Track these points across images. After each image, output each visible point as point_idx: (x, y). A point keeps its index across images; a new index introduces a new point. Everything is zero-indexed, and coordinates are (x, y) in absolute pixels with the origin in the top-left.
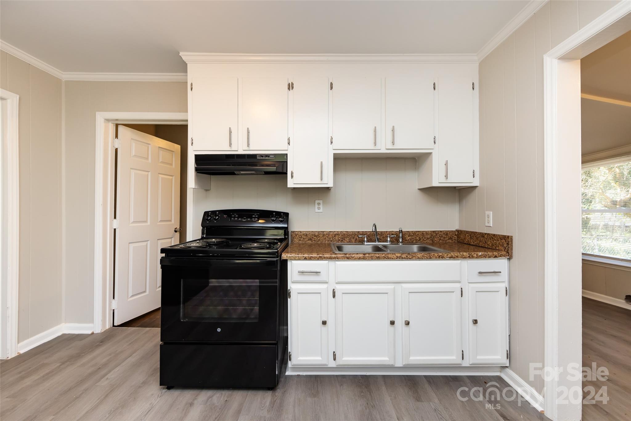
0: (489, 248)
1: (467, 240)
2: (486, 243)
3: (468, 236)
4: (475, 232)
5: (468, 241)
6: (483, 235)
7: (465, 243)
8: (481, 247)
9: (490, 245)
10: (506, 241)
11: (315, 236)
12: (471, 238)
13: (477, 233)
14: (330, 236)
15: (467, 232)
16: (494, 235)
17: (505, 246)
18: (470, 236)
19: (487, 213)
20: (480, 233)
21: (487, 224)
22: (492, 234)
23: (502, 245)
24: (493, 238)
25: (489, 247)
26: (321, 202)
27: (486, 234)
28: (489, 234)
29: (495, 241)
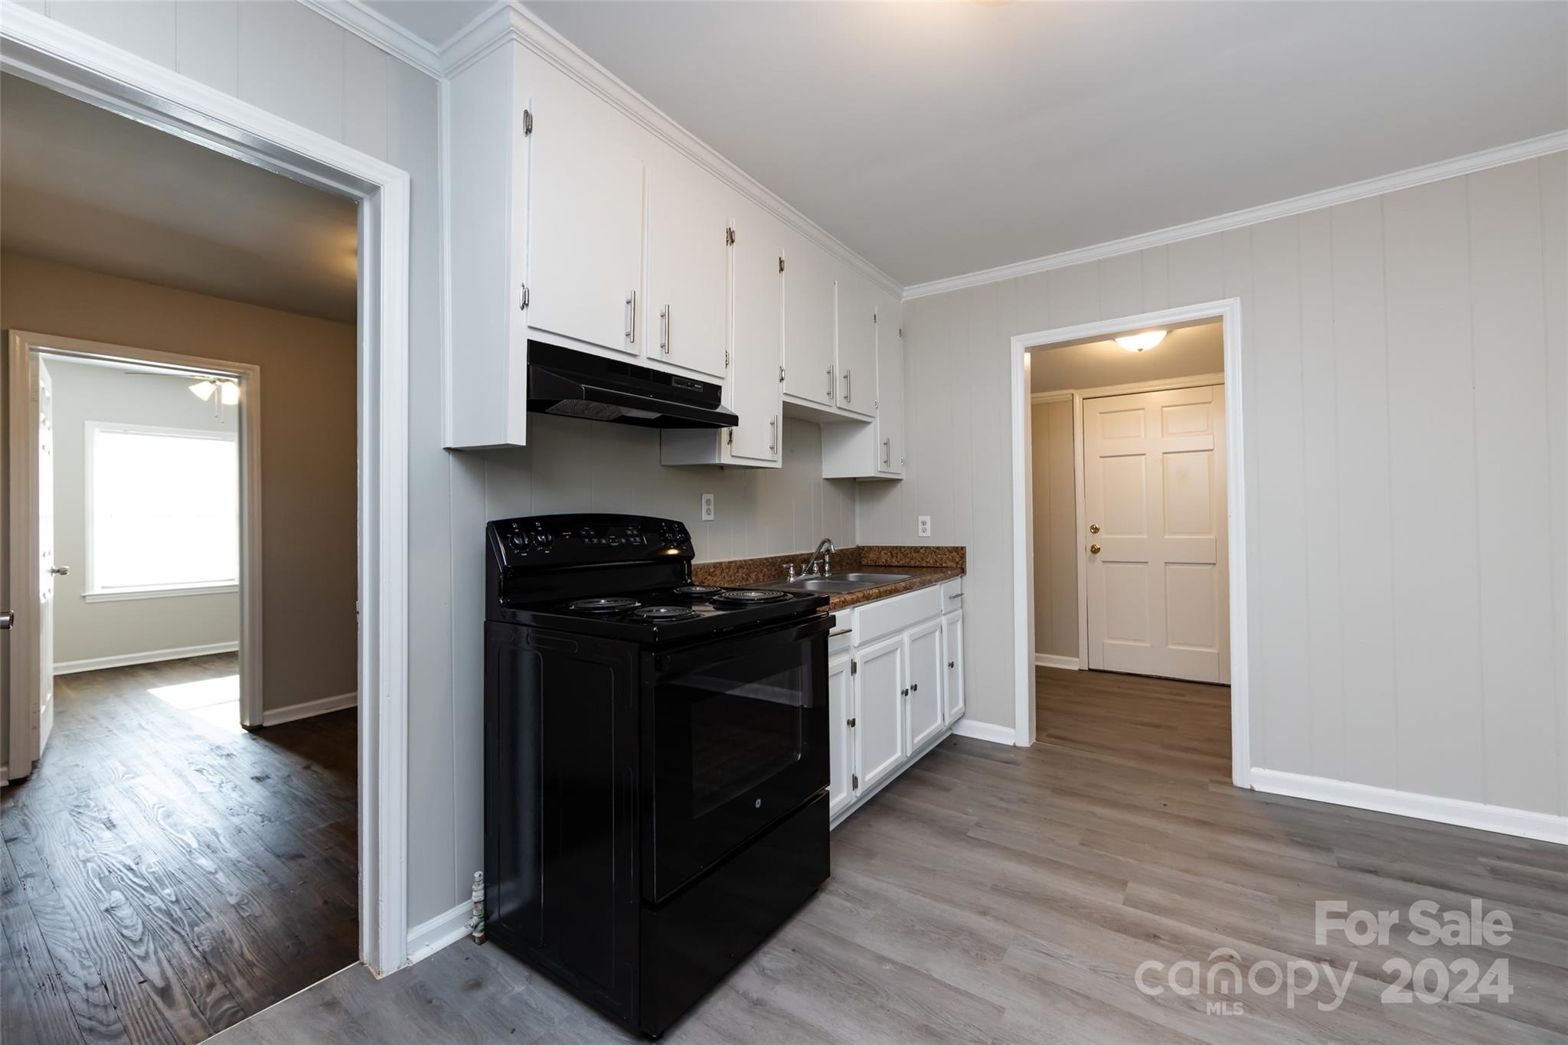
0: (929, 567)
1: (884, 560)
2: (923, 560)
3: (885, 554)
4: (901, 547)
5: (886, 561)
6: (916, 550)
7: (881, 566)
8: (914, 567)
9: (931, 562)
10: (958, 554)
11: (709, 574)
12: (892, 555)
13: (904, 547)
14: (731, 573)
15: (883, 548)
16: (938, 548)
17: (957, 560)
18: (891, 552)
19: (921, 518)
20: (912, 547)
21: (921, 534)
22: (933, 547)
23: (953, 560)
24: (935, 552)
25: (929, 565)
26: (711, 497)
27: (922, 547)
28: (927, 547)
29: (940, 556)
